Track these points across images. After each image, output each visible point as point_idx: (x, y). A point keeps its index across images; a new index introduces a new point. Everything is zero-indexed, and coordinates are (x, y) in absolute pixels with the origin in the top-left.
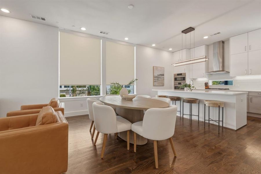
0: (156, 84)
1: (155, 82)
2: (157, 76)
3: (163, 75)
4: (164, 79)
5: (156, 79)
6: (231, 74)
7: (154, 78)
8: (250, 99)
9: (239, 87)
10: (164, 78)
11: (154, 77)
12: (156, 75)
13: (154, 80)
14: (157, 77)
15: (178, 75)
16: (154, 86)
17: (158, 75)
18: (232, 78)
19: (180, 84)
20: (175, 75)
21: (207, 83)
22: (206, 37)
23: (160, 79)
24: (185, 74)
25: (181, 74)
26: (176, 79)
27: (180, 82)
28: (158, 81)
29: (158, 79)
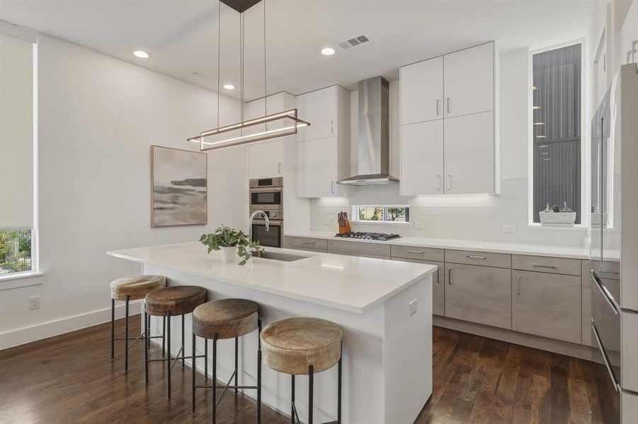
0: (164, 217)
1: (157, 212)
2: (171, 188)
3: (202, 183)
4: (206, 198)
5: (166, 197)
6: (404, 189)
7: (156, 194)
8: (447, 272)
9: (422, 229)
10: (206, 192)
11: (156, 190)
12: (165, 181)
13: (154, 201)
14: (170, 190)
15: (262, 183)
16: (155, 226)
17: (174, 183)
18: (407, 199)
20: (252, 182)
21: (345, 214)
22: (328, 52)
23: (183, 199)
24: (280, 181)
25: (270, 182)
26: (255, 199)
27: (266, 208)
28: (177, 208)
29: (177, 197)
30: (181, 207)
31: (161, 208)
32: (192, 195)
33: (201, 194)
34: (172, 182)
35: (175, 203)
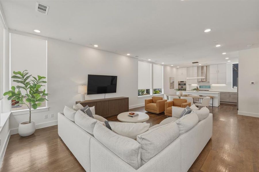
3: (174, 82)
5: (171, 84)
6: (210, 83)
12: (171, 82)
15: (181, 82)
19: (182, 87)
20: (179, 82)
24: (186, 82)
25: (183, 82)
26: (179, 84)
27: (182, 86)
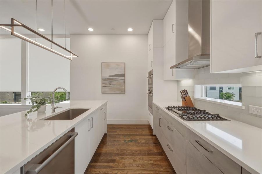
3: (123, 75)
4: (124, 82)
7: (104, 81)
10: (124, 79)
11: (103, 79)
13: (102, 83)
14: (108, 79)
23: (114, 82)
24: (152, 72)
28: (111, 86)
29: (111, 82)
30: (113, 86)
31: (105, 86)
32: (117, 81)
33: (122, 80)
34: (109, 76)
35: (110, 84)
